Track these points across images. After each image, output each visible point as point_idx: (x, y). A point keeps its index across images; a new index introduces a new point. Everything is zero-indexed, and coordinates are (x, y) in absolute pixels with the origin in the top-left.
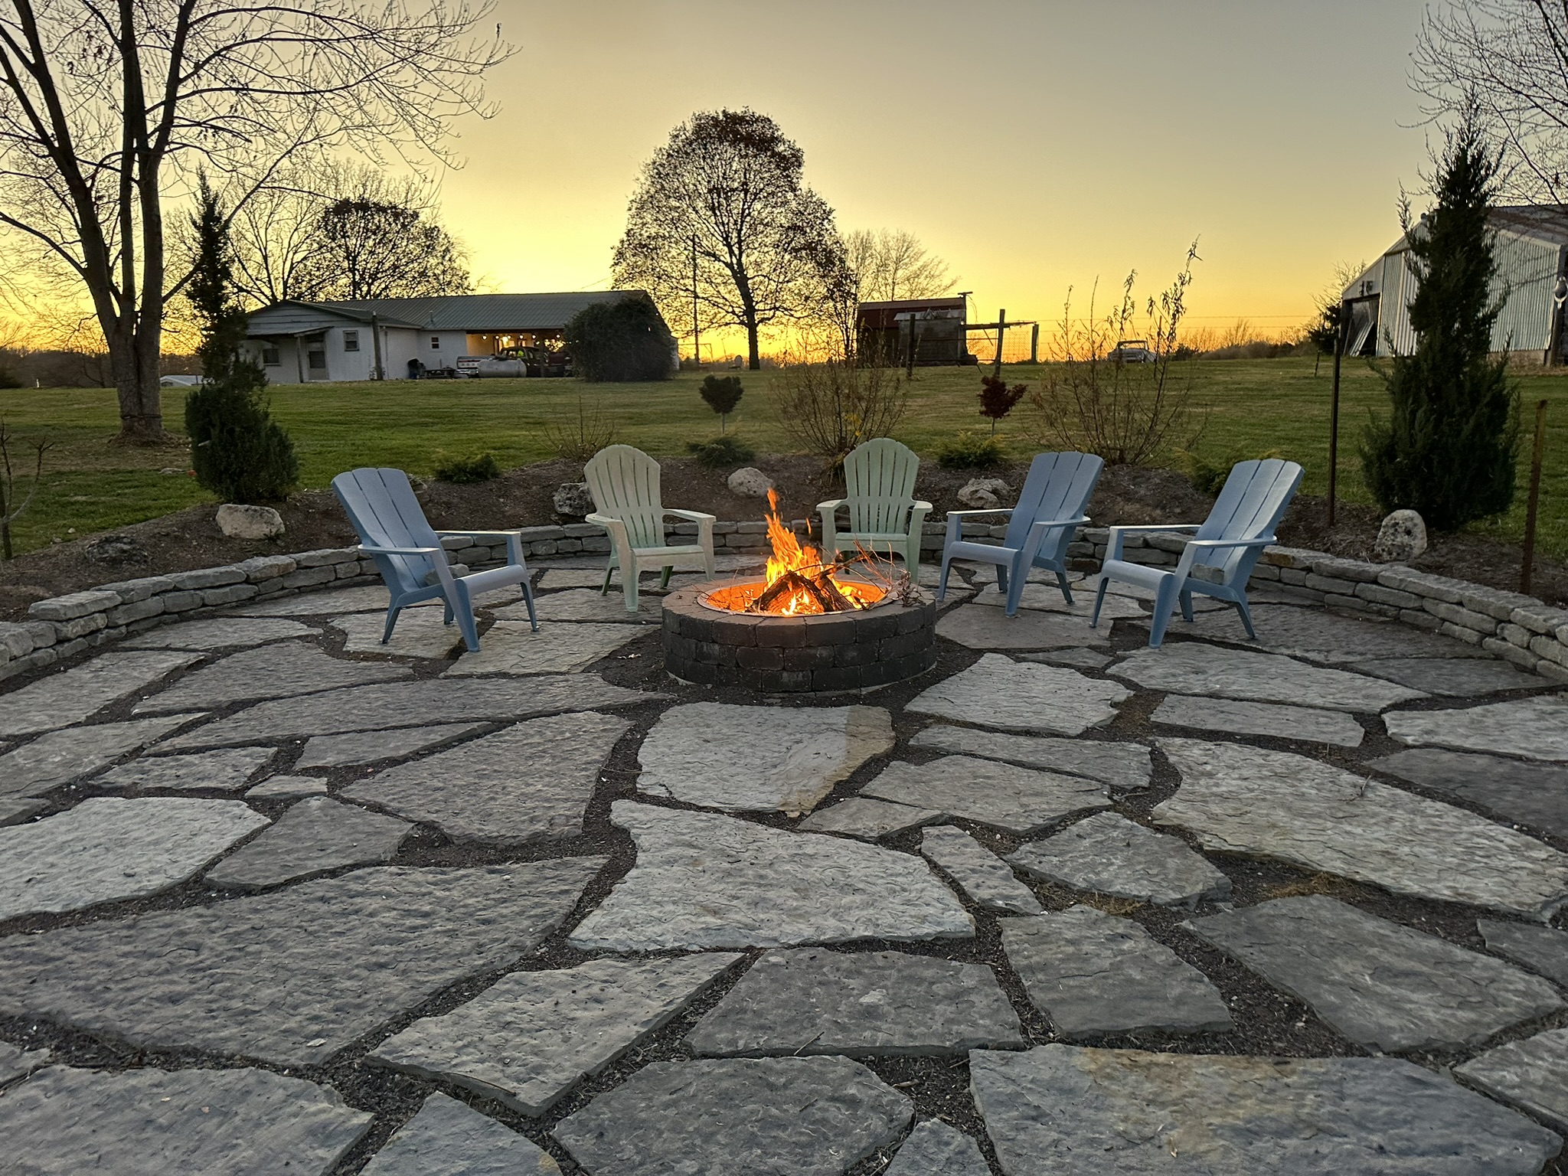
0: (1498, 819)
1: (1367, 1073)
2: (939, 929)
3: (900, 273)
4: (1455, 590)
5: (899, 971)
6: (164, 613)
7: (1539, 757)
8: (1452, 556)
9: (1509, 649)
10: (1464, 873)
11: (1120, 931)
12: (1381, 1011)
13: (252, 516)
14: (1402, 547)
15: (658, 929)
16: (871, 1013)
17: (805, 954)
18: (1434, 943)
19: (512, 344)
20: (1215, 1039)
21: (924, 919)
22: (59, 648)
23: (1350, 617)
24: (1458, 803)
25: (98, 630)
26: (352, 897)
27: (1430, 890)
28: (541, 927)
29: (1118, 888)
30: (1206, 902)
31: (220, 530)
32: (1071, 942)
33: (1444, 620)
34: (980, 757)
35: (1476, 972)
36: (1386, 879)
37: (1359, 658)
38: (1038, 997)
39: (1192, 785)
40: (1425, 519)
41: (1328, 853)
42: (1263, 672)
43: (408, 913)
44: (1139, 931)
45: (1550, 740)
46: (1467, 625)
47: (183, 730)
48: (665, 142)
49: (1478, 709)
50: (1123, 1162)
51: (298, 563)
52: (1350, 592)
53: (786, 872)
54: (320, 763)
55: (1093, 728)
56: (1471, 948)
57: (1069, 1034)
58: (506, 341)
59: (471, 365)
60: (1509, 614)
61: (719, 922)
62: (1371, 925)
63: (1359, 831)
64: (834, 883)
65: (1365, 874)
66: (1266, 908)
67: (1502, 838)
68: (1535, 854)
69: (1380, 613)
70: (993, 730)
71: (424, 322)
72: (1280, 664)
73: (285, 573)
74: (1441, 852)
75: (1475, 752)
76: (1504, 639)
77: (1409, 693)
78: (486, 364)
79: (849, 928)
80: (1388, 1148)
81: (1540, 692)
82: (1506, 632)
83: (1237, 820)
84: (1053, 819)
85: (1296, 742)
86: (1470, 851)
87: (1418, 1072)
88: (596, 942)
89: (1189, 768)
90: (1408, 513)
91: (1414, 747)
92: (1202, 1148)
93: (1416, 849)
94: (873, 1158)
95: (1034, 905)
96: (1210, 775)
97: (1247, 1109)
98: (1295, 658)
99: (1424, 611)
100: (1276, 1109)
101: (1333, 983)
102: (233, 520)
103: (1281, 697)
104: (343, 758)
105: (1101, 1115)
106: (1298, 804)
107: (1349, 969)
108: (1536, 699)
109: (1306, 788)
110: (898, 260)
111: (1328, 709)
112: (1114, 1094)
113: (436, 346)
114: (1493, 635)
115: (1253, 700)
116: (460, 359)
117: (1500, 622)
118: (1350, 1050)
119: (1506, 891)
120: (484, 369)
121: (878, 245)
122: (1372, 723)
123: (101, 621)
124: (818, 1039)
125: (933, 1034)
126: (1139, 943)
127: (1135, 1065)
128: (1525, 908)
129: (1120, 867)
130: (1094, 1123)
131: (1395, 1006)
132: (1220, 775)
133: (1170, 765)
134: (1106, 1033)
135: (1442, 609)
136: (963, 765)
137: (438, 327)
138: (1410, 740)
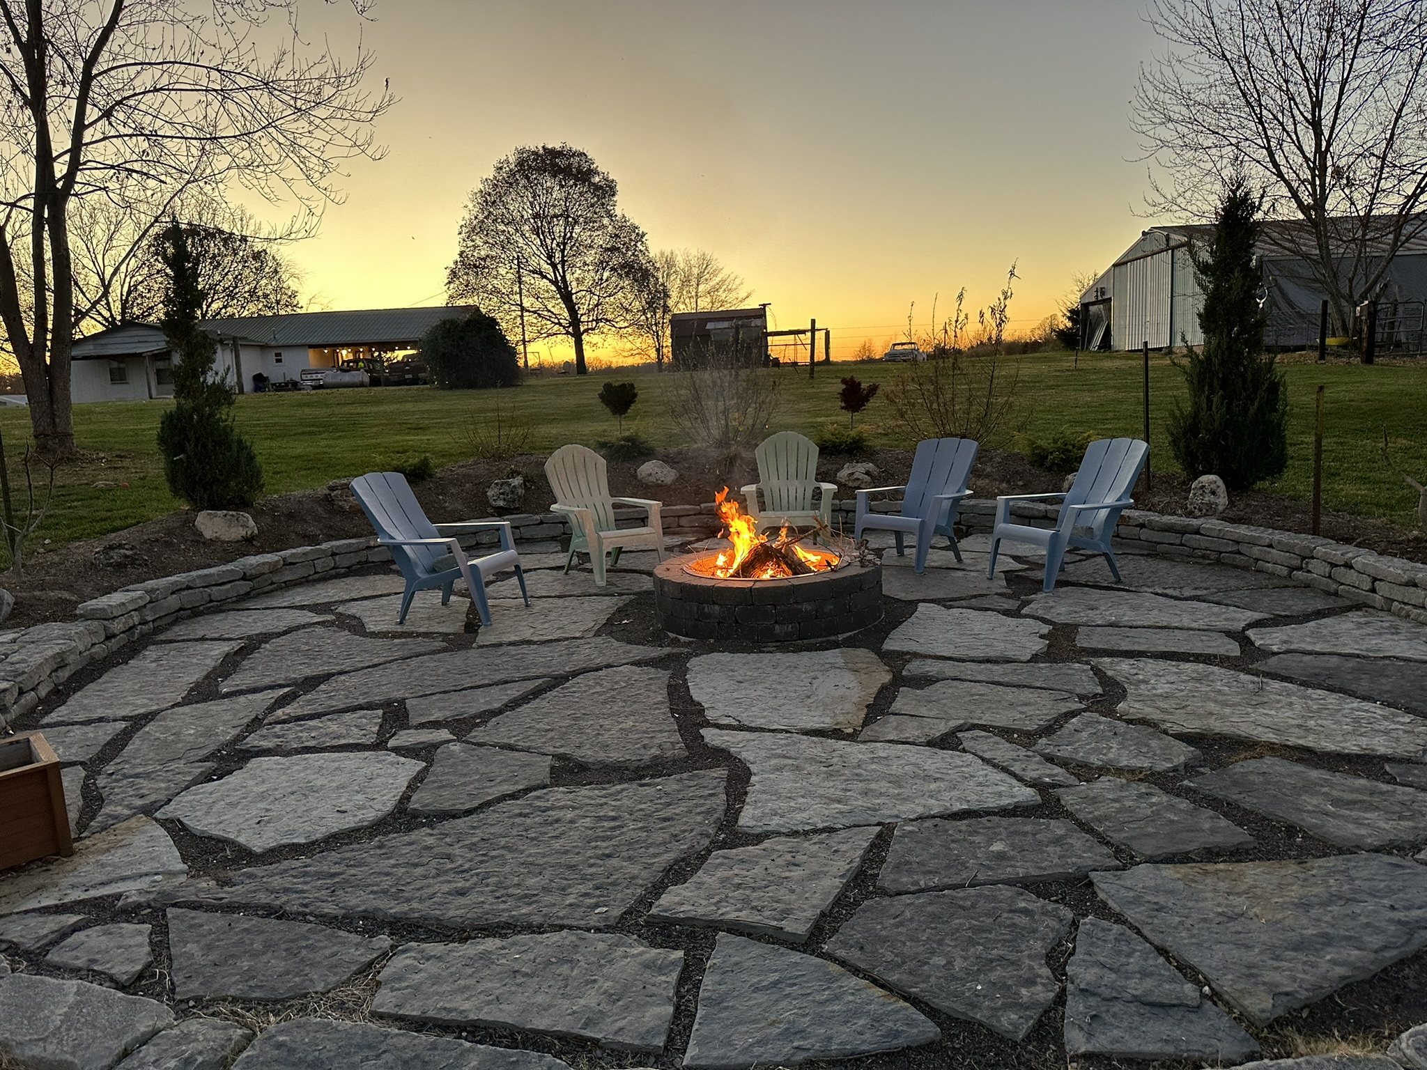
0: (1365, 698)
1: (1361, 864)
2: (1016, 800)
3: (701, 288)
4: (1264, 535)
5: (1005, 828)
6: (181, 609)
7: (1371, 654)
8: (1248, 510)
9: (1314, 579)
10: (1360, 735)
11: (1144, 790)
12: (1351, 826)
13: (230, 520)
14: (1210, 504)
15: (805, 815)
16: (1001, 856)
17: (928, 823)
18: (1363, 782)
19: (351, 357)
20: (1247, 854)
21: (1000, 795)
22: (110, 643)
23: (1182, 561)
24: (1331, 689)
25: (134, 627)
26: (544, 812)
27: (1344, 748)
28: (712, 820)
29: (1125, 763)
30: (1190, 768)
31: (201, 535)
32: (1114, 800)
33: (1258, 560)
34: (966, 680)
35: (1400, 798)
36: (1309, 741)
37: (1205, 592)
38: (1116, 837)
39: (1136, 690)
40: (1225, 482)
41: (1260, 729)
42: (1141, 606)
43: (600, 819)
44: (1156, 790)
45: (1374, 642)
46: (1277, 562)
47: (281, 702)
48: (491, 173)
49: (1312, 624)
50: (1233, 930)
51: (284, 559)
52: (1178, 542)
53: (874, 770)
54: (432, 718)
55: (1036, 655)
56: (1388, 783)
57: (1151, 857)
58: (345, 354)
59: (314, 376)
60: (1312, 551)
61: (849, 808)
62: (1314, 774)
63: (1273, 712)
64: (916, 776)
65: (1293, 741)
66: (1237, 768)
67: (1374, 710)
68: (1402, 720)
69: (1204, 557)
70: (963, 661)
71: (267, 339)
72: (1147, 599)
73: (274, 569)
74: (1337, 722)
75: (1324, 654)
76: (1309, 571)
77: (1257, 616)
78: (330, 376)
79: (948, 805)
80: (1397, 906)
81: (1349, 609)
82: (1310, 566)
83: (1182, 711)
84: (1049, 721)
85: (1193, 655)
86: (1357, 720)
87: (1394, 860)
88: (761, 827)
89: (1126, 678)
90: (1212, 477)
91: (1279, 653)
92: (1279, 916)
93: (1320, 722)
94: (1060, 944)
95: (1072, 780)
96: (1145, 682)
97: (1295, 892)
98: (1157, 594)
99: (1240, 553)
100: (1315, 890)
101: (1309, 812)
102: (212, 524)
103: (1165, 624)
104: (448, 713)
105: (1201, 904)
106: (1220, 698)
107: (1315, 802)
108: (1350, 614)
109: (1218, 685)
110: (699, 277)
111: (1204, 630)
112: (1202, 891)
113: (279, 361)
114: (1300, 569)
115: (1144, 627)
116: (304, 372)
117: (1304, 558)
118: (1341, 851)
119: (1394, 745)
120: (329, 380)
121: (680, 263)
122: (1240, 637)
123: (136, 618)
124: (976, 876)
125: (1055, 865)
126: (1159, 798)
127: (1206, 872)
128: (1413, 755)
129: (1118, 749)
130: (1199, 909)
131: (1358, 822)
132: (1152, 682)
133: (1109, 678)
134: (1174, 855)
135: (1256, 551)
136: (956, 687)
137: (281, 344)
138: (1275, 648)
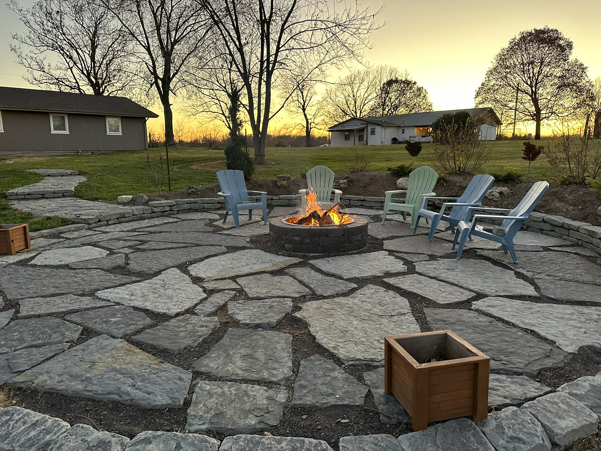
6: (190, 209)
22: (152, 214)
25: (167, 211)
105: (97, 355)
113: (403, 132)
116: (410, 137)
123: (167, 209)
126: (206, 329)
130: (92, 356)
137: (405, 125)
